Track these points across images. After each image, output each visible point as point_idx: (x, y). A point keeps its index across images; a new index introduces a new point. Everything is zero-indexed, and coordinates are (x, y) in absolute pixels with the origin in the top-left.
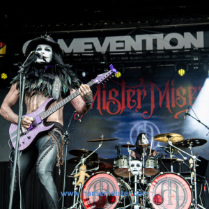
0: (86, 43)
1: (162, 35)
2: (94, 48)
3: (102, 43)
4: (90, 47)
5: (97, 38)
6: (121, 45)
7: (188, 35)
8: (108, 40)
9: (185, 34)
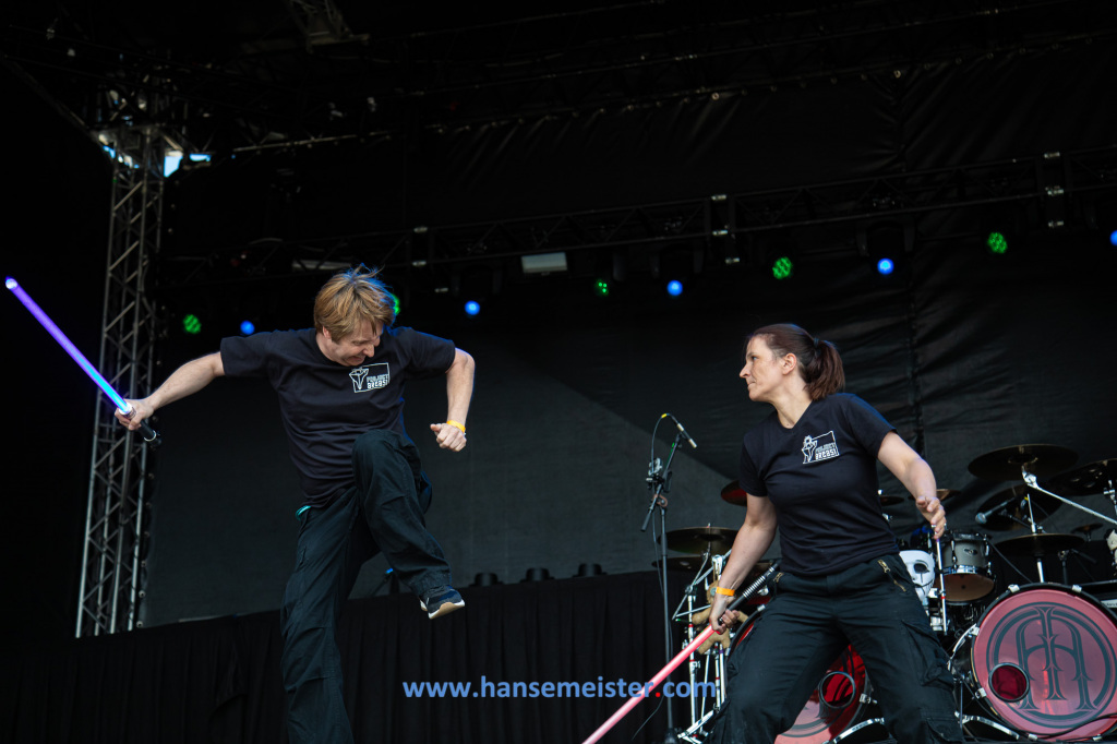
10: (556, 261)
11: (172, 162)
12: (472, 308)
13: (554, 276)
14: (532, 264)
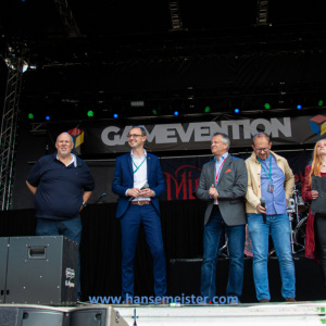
0: (168, 130)
1: (248, 121)
2: (177, 135)
3: (185, 130)
4: (173, 133)
5: (180, 124)
6: (206, 131)
7: (274, 120)
8: (192, 126)
9: (272, 119)
10: (141, 104)
11: (25, 68)
12: (116, 116)
13: (140, 107)
14: (134, 104)
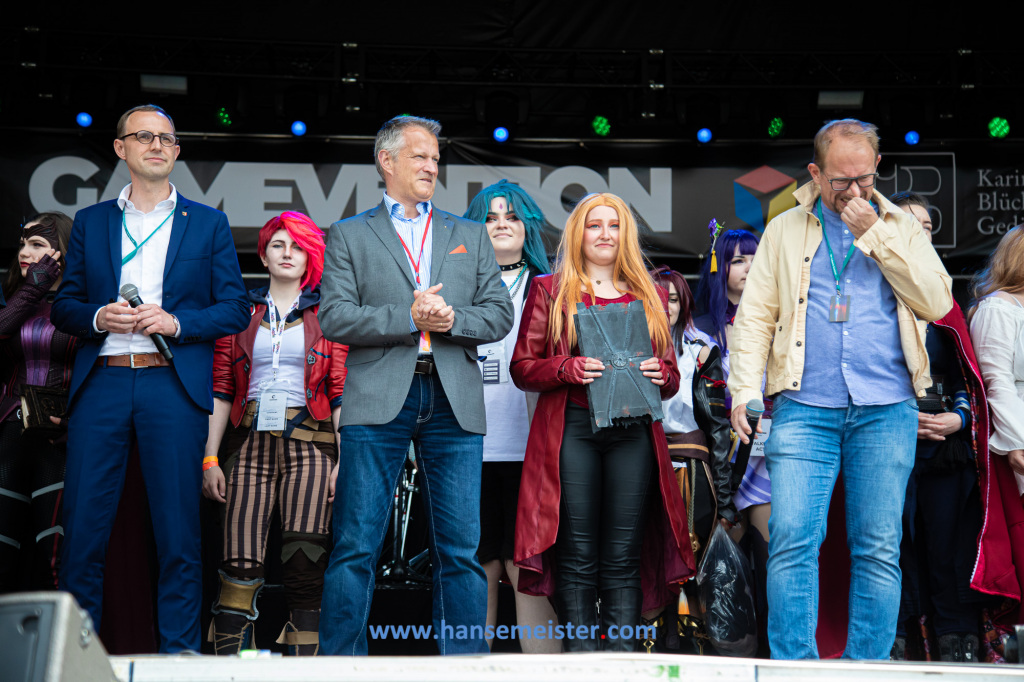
0: (269, 183)
2: (298, 202)
3: (327, 189)
4: (284, 195)
5: (309, 168)
7: (620, 175)
9: (613, 172)
10: (179, 84)
14: (151, 83)
